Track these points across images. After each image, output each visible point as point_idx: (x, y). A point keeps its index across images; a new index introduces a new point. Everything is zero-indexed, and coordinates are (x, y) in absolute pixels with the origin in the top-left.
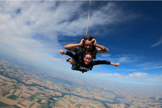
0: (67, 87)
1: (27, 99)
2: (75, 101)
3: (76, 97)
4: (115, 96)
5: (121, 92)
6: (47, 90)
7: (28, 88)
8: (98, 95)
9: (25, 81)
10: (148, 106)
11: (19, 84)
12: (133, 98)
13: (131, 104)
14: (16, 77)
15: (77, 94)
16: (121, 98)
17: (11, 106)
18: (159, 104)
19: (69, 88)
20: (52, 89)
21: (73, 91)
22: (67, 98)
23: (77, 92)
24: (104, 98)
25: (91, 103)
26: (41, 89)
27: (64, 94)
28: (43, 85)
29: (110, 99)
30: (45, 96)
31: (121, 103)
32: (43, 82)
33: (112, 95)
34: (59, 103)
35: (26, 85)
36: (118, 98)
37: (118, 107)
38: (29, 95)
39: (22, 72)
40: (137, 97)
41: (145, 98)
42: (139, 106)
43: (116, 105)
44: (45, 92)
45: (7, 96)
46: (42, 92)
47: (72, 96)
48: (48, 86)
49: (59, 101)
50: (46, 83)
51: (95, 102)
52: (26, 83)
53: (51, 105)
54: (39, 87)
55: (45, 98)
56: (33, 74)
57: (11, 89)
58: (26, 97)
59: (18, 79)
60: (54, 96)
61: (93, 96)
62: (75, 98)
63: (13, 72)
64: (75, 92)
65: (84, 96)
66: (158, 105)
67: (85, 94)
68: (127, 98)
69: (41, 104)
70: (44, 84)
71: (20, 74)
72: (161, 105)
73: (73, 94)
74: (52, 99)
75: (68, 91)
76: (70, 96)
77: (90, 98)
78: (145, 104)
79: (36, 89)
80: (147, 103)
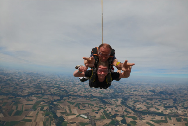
0: (63, 88)
1: (31, 111)
2: (74, 101)
3: (75, 97)
4: (114, 91)
5: (120, 86)
6: (46, 96)
7: (27, 100)
8: (96, 91)
9: (21, 93)
10: (145, 100)
11: (16, 98)
12: (132, 91)
13: (129, 98)
14: (10, 91)
15: (75, 94)
16: (120, 92)
17: (21, 122)
18: (158, 98)
19: (65, 89)
20: (49, 94)
21: (70, 91)
22: (66, 99)
23: (74, 92)
24: (102, 94)
25: (90, 100)
26: (39, 97)
27: (62, 97)
28: (40, 92)
29: (108, 95)
30: (45, 102)
31: (119, 97)
32: (38, 89)
33: (111, 90)
34: (60, 106)
35: (24, 97)
36: (117, 93)
37: (115, 101)
38: (31, 106)
39: (13, 83)
40: (137, 91)
41: (145, 91)
42: (137, 100)
43: (114, 100)
44: (44, 98)
45: (13, 114)
46: (41, 99)
47: (70, 97)
48: (44, 92)
49: (59, 104)
50: (41, 89)
51: (93, 100)
52: (23, 95)
53: (53, 109)
54: (36, 95)
55: (46, 104)
56: (25, 82)
57: (12, 106)
58: (29, 109)
59: (13, 93)
60: (53, 100)
61: (91, 93)
62: (73, 98)
63: (5, 87)
64: (73, 92)
65: (82, 95)
66: (156, 99)
67: (82, 92)
68: (126, 92)
69: (44, 111)
70: (40, 90)
71: (12, 86)
72: (160, 99)
73: (71, 95)
74: (52, 104)
75: (65, 93)
76: (68, 98)
77: (88, 96)
78: (143, 97)
79: (35, 99)
80: (145, 97)
